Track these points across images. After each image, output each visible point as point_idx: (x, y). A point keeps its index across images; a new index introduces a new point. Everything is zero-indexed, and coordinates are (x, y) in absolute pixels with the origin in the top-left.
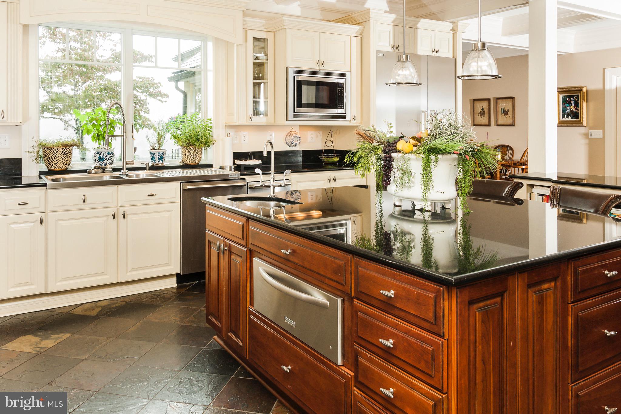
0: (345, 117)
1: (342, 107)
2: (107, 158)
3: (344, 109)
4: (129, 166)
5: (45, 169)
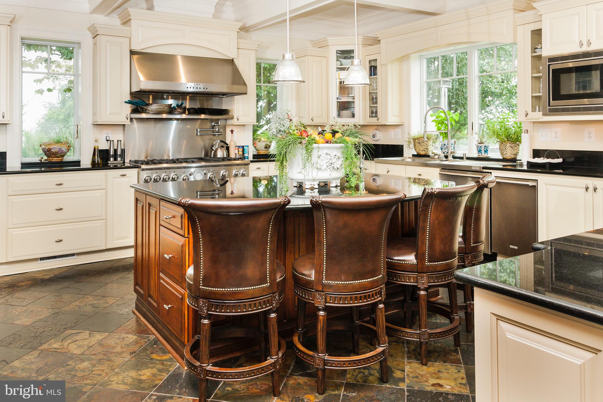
5: (414, 152)
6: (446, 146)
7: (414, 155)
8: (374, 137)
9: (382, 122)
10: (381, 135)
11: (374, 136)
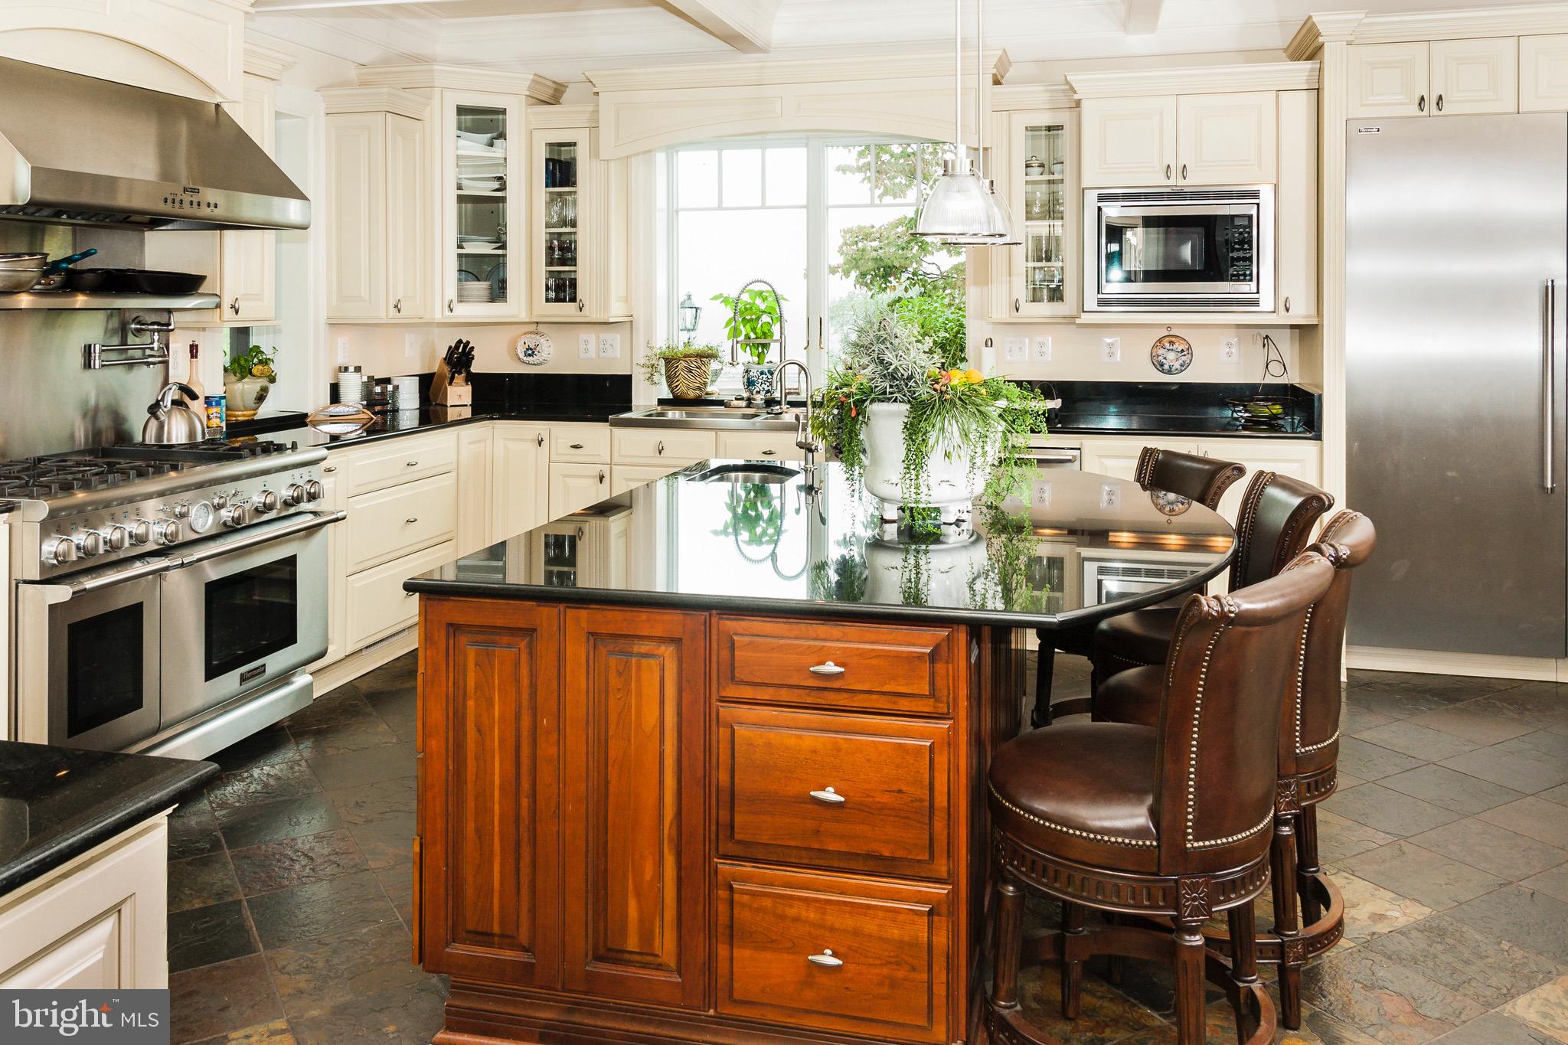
0: (1255, 303)
1: (1246, 277)
2: (760, 381)
3: (1251, 280)
4: (790, 398)
5: (666, 394)
6: (765, 376)
7: (661, 402)
8: (530, 355)
9: (591, 313)
10: (551, 349)
11: (530, 352)
